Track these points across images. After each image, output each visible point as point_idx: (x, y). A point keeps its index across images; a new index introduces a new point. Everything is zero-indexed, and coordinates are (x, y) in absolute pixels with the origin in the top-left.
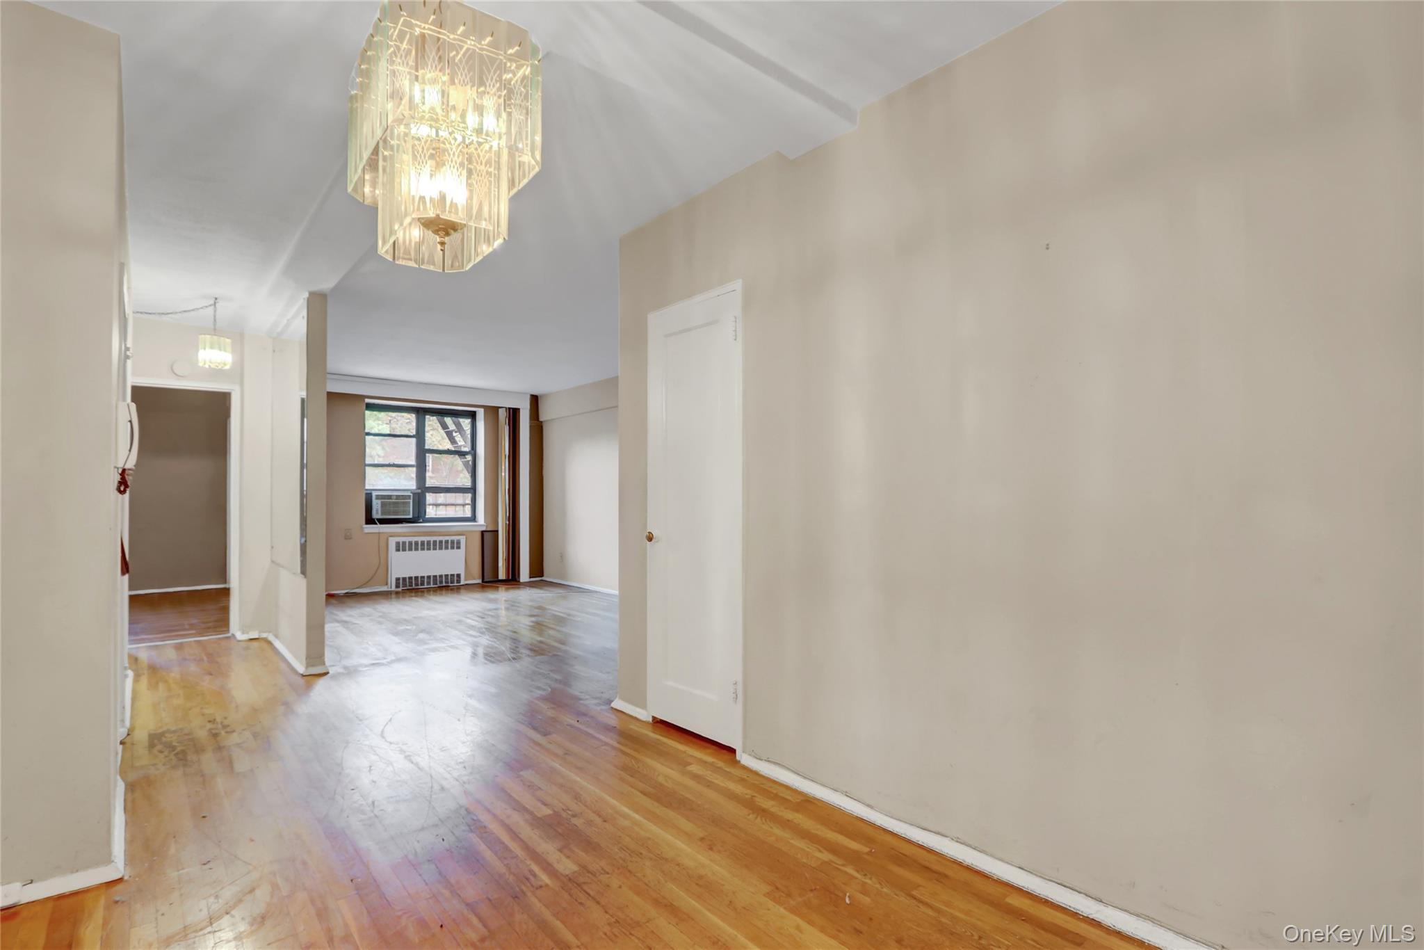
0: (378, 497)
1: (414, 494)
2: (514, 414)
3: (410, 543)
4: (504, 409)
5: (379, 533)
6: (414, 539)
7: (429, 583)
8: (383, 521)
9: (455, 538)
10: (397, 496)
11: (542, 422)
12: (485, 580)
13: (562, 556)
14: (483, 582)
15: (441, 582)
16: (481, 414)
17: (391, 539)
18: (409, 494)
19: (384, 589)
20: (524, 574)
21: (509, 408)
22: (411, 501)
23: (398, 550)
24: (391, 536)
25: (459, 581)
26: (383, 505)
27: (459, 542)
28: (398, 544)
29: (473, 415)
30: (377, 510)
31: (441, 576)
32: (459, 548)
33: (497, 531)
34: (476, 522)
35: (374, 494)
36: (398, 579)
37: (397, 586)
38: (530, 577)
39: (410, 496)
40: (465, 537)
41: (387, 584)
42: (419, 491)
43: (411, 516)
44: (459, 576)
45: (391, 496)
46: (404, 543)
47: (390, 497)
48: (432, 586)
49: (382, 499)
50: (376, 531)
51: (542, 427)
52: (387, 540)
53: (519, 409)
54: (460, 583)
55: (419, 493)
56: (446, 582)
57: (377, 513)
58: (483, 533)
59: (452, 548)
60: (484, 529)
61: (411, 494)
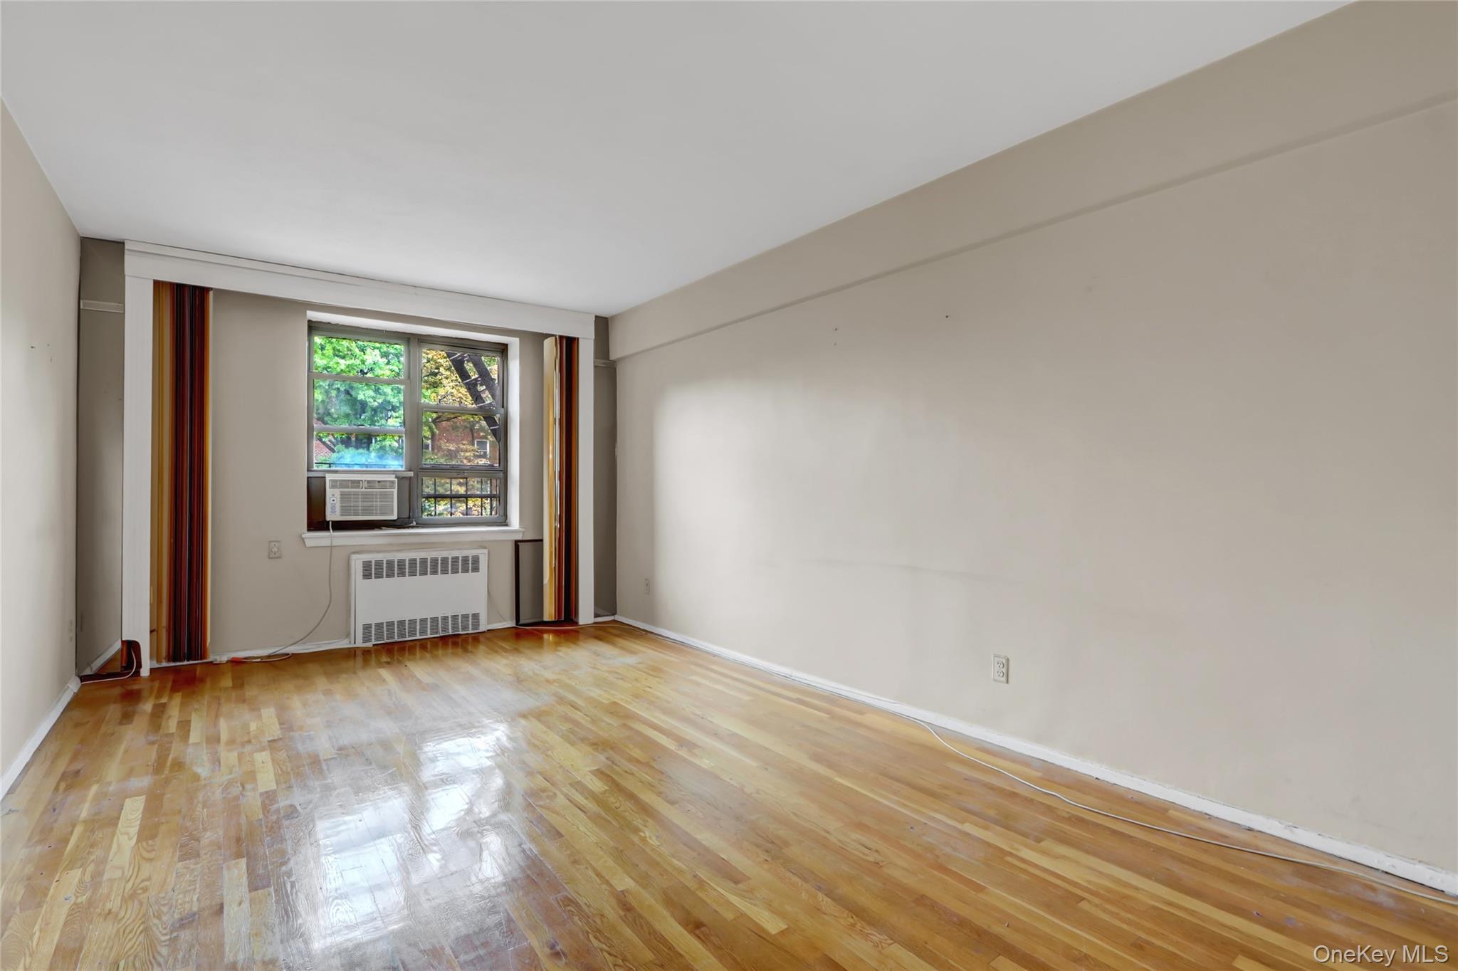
0: (335, 484)
1: (400, 479)
2: (569, 346)
3: (390, 563)
4: (554, 338)
5: (331, 547)
6: (396, 556)
7: (423, 631)
8: (340, 526)
9: (470, 553)
10: (368, 482)
11: (614, 362)
12: (522, 622)
13: (649, 586)
14: (517, 624)
15: (445, 629)
16: (514, 344)
17: (354, 557)
18: (392, 478)
19: (343, 644)
20: (586, 613)
21: (561, 337)
22: (395, 491)
23: (367, 575)
24: (354, 553)
25: (476, 625)
26: (344, 496)
27: (476, 560)
28: (367, 566)
29: (503, 350)
30: (333, 507)
31: (445, 619)
32: (476, 569)
33: (542, 540)
34: (507, 525)
35: (329, 477)
36: (367, 628)
37: (366, 638)
38: (596, 616)
39: (393, 482)
40: (486, 551)
41: (348, 635)
42: (411, 474)
43: (395, 517)
44: (476, 616)
45: (359, 482)
46: (379, 564)
47: (356, 483)
48: (429, 636)
49: (342, 486)
50: (327, 543)
51: (615, 369)
52: (349, 557)
53: (578, 339)
54: (477, 628)
55: (410, 478)
56: (453, 629)
57: (333, 512)
58: (517, 543)
59: (465, 570)
60: (519, 537)
61: (396, 480)
